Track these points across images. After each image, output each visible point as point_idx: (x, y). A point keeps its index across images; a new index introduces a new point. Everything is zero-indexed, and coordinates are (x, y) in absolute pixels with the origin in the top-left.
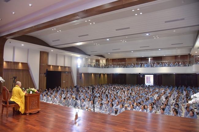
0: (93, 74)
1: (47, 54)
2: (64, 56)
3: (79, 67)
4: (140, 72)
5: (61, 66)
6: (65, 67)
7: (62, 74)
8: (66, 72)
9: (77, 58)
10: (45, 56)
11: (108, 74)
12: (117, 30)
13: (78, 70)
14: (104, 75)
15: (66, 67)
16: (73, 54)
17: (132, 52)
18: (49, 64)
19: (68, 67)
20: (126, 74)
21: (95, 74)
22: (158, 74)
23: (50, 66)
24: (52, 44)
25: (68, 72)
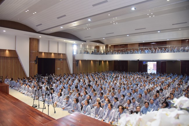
0: (92, 61)
1: (38, 40)
2: (58, 43)
3: (75, 53)
5: (54, 53)
6: (59, 54)
7: (56, 61)
8: (60, 59)
9: (73, 44)
10: (35, 43)
11: (109, 62)
12: (94, 5)
13: (74, 57)
14: (105, 61)
15: (60, 54)
17: (128, 35)
18: (40, 51)
19: (62, 54)
21: (95, 61)
23: (42, 53)
25: (63, 59)
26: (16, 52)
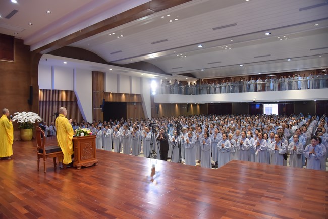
0: (176, 106)
1: (103, 74)
2: (130, 78)
3: (154, 94)
4: (254, 100)
5: (125, 94)
6: (132, 95)
7: (127, 106)
8: (133, 103)
9: (150, 79)
10: (100, 78)
11: (201, 105)
12: (214, 29)
13: (152, 99)
14: (195, 105)
15: (134, 95)
16: (143, 74)
18: (107, 91)
19: (136, 95)
20: (231, 103)
21: (180, 105)
22: (286, 102)
23: (109, 93)
24: (111, 58)
25: (137, 103)
26: (75, 93)
